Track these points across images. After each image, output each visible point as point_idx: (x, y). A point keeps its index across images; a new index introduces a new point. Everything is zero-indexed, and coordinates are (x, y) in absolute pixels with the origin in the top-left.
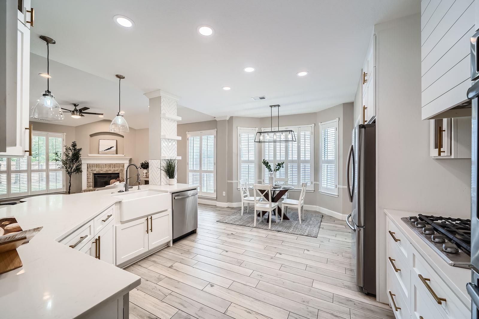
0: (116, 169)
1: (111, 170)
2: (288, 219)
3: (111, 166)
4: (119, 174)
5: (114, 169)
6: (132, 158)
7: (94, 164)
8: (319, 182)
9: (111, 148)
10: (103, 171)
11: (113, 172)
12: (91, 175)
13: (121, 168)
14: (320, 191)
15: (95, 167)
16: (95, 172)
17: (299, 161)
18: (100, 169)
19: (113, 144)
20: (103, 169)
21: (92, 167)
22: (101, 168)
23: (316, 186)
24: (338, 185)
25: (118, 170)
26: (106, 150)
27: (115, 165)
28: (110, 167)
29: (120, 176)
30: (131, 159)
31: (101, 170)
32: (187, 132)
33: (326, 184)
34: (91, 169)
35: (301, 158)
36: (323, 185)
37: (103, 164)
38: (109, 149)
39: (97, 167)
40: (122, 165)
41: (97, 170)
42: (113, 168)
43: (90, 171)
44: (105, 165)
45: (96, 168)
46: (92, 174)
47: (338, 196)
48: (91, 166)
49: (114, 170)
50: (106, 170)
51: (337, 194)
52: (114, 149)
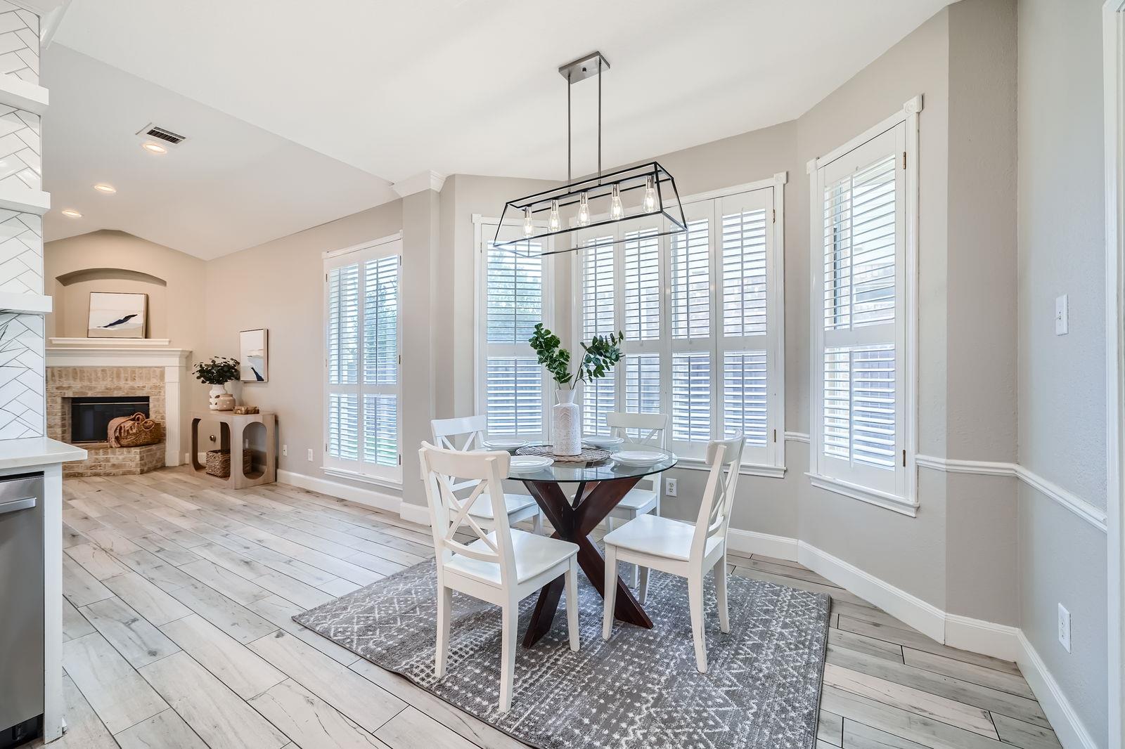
0: (138, 383)
1: (123, 388)
2: (644, 623)
3: (122, 375)
4: (147, 399)
5: (130, 383)
6: (194, 352)
7: (66, 368)
8: (808, 432)
9: (127, 318)
10: (98, 388)
11: (127, 394)
12: (57, 403)
13: (154, 381)
14: (812, 473)
15: (71, 378)
16: (70, 394)
17: (716, 343)
18: (86, 383)
19: (137, 305)
20: (94, 384)
21: (60, 377)
22: (90, 380)
23: (797, 454)
24: (918, 451)
25: (144, 387)
26: (111, 325)
27: (134, 372)
28: (118, 376)
29: (151, 406)
30: (191, 352)
31: (91, 388)
32: (324, 254)
33: (846, 443)
34: (58, 384)
35: (726, 329)
36: (827, 448)
37: (94, 369)
38: (120, 322)
39: (75, 378)
40: (158, 371)
41: (76, 388)
42: (127, 380)
43: (55, 390)
44: (102, 371)
45: (71, 382)
46: (59, 400)
47: (918, 509)
48: (56, 374)
49: (132, 388)
50: (107, 389)
51: (911, 500)
52: (139, 321)
